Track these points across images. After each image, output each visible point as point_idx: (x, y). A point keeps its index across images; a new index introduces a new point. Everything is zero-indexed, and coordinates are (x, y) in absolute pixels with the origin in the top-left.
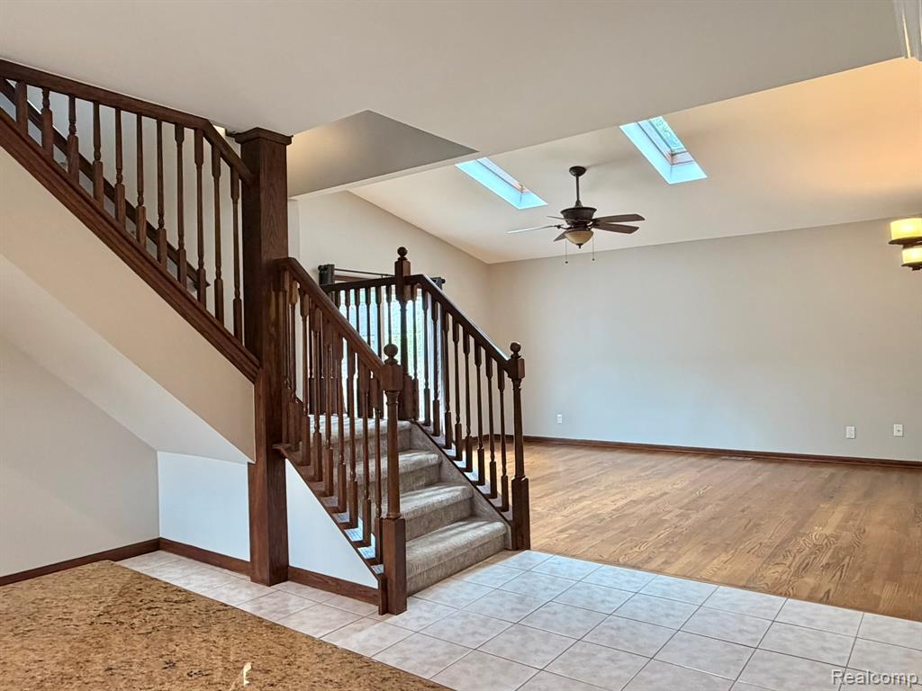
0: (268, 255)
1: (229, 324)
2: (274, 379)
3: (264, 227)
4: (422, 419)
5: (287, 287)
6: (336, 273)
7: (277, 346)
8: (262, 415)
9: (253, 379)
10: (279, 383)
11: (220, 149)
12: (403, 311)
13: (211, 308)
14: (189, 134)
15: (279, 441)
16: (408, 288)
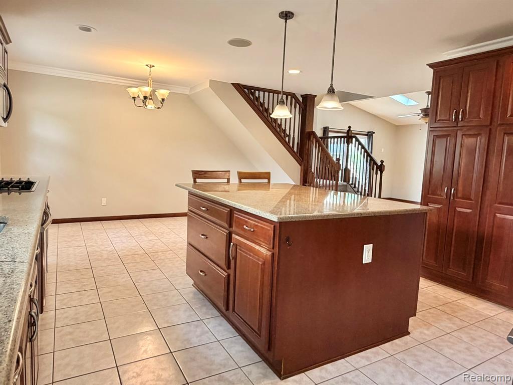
0: (308, 130)
1: (295, 150)
2: (306, 165)
3: (307, 122)
4: (351, 182)
5: (312, 140)
6: (330, 129)
7: (308, 156)
8: (302, 175)
9: (300, 165)
10: (307, 166)
11: (297, 100)
12: (348, 147)
13: (291, 145)
14: (289, 97)
15: (306, 183)
16: (350, 140)
